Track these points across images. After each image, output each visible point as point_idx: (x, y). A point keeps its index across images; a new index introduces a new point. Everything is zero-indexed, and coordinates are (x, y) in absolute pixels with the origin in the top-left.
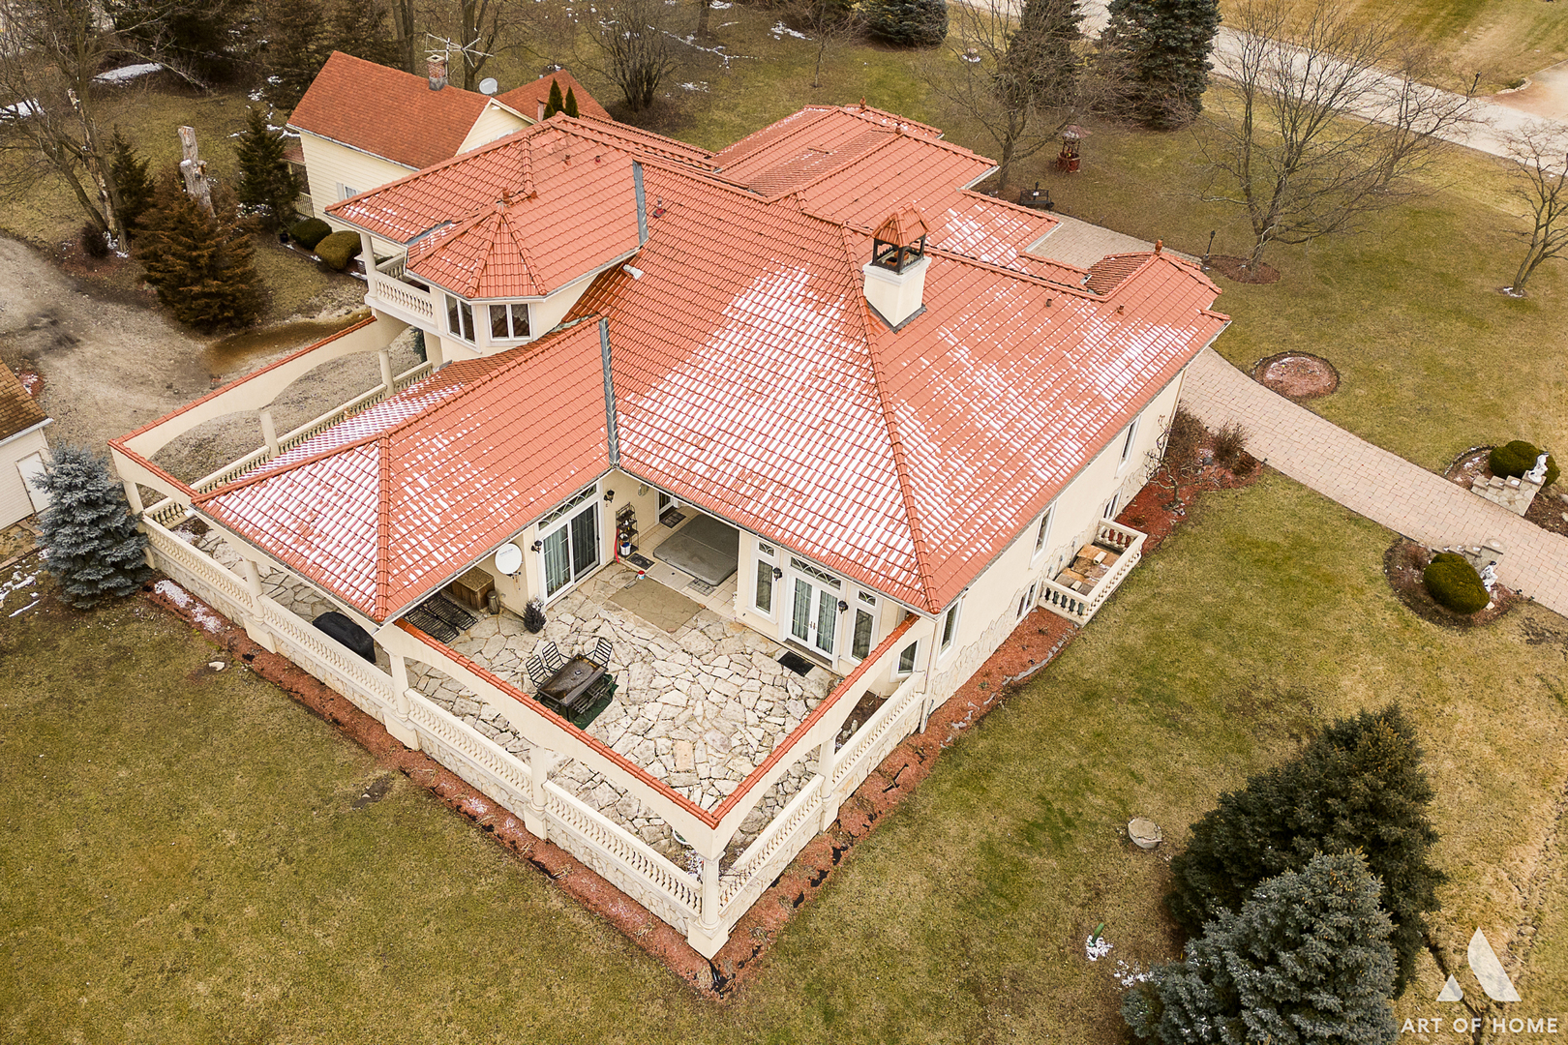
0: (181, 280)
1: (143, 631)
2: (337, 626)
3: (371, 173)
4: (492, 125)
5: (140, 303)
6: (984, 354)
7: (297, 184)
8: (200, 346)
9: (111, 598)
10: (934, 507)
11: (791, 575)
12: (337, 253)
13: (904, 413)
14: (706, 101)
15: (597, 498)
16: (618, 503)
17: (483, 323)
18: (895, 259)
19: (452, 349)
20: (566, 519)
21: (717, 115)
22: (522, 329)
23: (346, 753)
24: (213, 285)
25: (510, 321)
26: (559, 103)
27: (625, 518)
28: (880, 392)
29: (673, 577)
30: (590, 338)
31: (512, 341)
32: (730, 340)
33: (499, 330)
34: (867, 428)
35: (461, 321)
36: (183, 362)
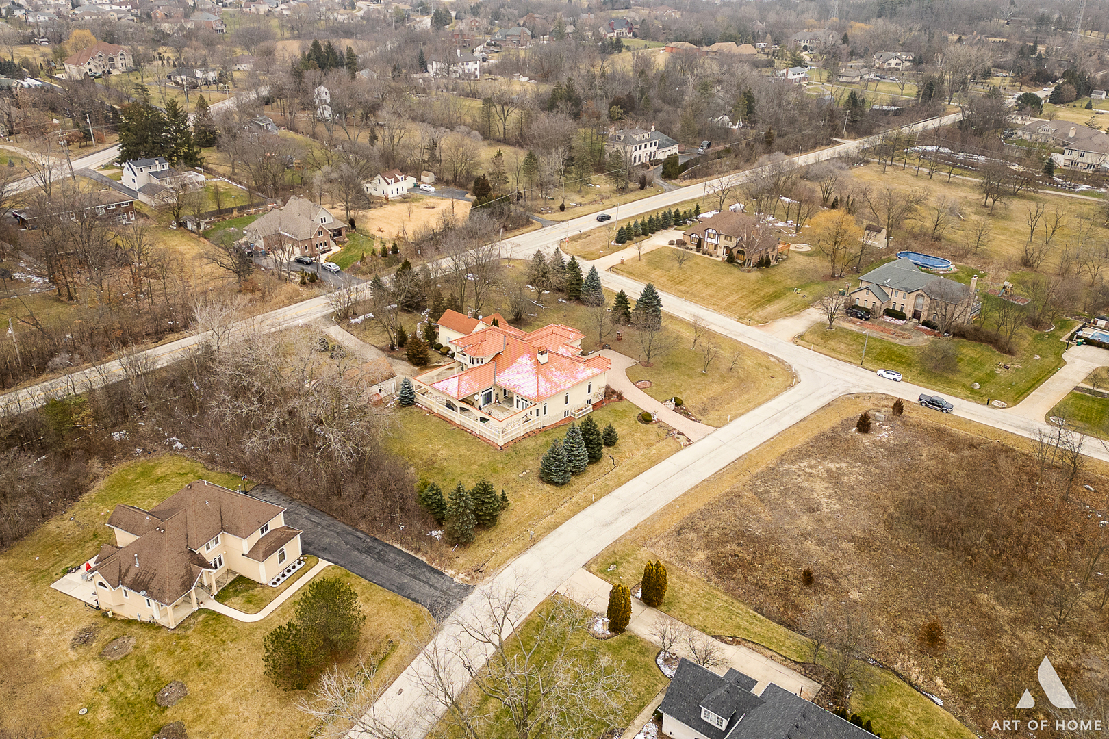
0: (415, 354)
1: (413, 409)
2: (450, 405)
3: (455, 336)
4: (480, 326)
5: (403, 360)
6: (557, 369)
7: (436, 336)
8: (417, 368)
9: (408, 405)
10: (542, 390)
11: (521, 401)
12: (445, 351)
13: (540, 376)
14: (535, 319)
15: (492, 390)
16: (496, 392)
17: (475, 361)
18: (542, 353)
19: (470, 366)
20: (486, 392)
21: (538, 322)
22: (482, 362)
23: (449, 425)
24: (421, 356)
25: (480, 361)
26: (495, 323)
27: (497, 394)
28: (537, 373)
29: (505, 406)
30: (493, 364)
31: (480, 364)
32: (516, 365)
33: (478, 362)
34: (534, 378)
35: (472, 361)
36: (413, 371)
